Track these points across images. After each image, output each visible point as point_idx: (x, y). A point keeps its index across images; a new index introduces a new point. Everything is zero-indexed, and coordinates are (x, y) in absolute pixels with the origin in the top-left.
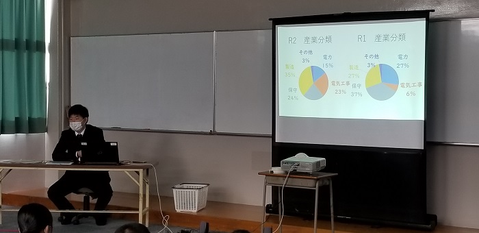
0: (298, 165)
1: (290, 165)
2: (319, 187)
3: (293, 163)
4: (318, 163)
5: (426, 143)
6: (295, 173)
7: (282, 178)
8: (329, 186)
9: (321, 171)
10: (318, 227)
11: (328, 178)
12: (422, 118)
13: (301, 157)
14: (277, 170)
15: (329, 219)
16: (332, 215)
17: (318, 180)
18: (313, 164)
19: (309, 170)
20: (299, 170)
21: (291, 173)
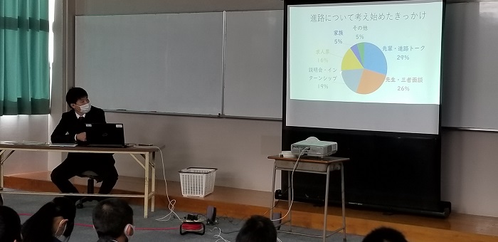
0: (309, 149)
1: (300, 149)
2: (330, 172)
3: (303, 147)
4: (330, 147)
5: (441, 128)
6: (305, 157)
7: (292, 162)
8: (340, 170)
9: (331, 156)
10: (328, 213)
11: (339, 163)
12: (438, 103)
13: (312, 141)
14: (287, 154)
15: (340, 206)
16: (343, 201)
17: (329, 164)
18: (325, 148)
19: (320, 154)
20: (310, 154)
21: (302, 157)
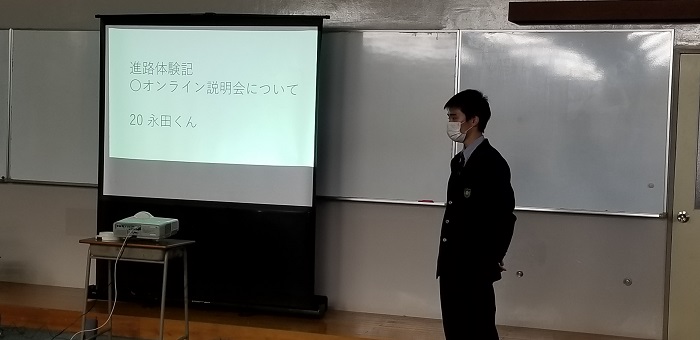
0: (140, 229)
1: (126, 228)
2: (169, 260)
3: (132, 226)
4: (168, 226)
5: (317, 199)
6: (134, 241)
7: (114, 248)
8: (182, 257)
9: (171, 237)
10: (165, 317)
11: (181, 248)
12: (311, 164)
13: (143, 218)
14: (106, 236)
16: (186, 300)
17: (165, 250)
18: (161, 227)
19: (155, 236)
20: (141, 235)
21: (129, 240)
